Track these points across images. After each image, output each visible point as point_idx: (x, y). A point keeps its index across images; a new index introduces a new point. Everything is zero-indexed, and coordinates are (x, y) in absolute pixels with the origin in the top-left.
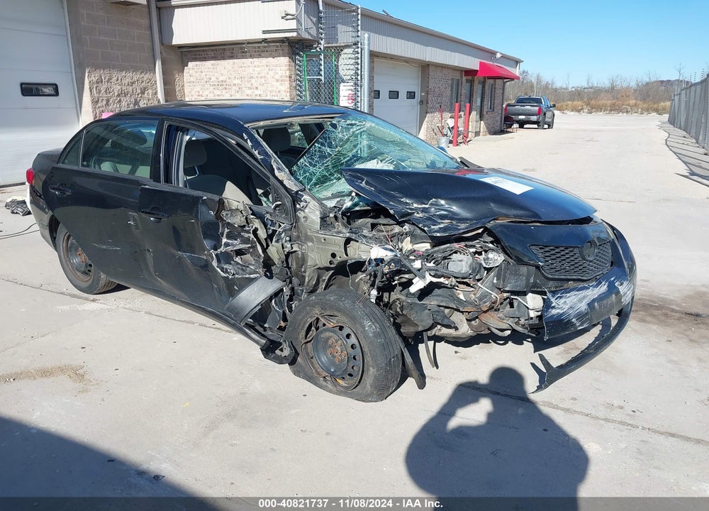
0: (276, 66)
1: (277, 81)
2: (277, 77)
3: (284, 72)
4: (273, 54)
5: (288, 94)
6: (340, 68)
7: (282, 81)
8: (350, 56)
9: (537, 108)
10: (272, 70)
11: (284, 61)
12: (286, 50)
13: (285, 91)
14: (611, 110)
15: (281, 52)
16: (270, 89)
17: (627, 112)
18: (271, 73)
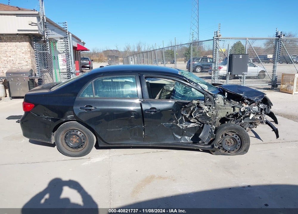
0: (22, 46)
1: (23, 53)
2: (23, 51)
3: (27, 49)
4: (19, 40)
5: (30, 59)
6: (57, 48)
7: (26, 53)
8: (62, 43)
9: (89, 62)
10: (19, 48)
11: (26, 44)
12: (27, 39)
13: (28, 58)
14: (99, 61)
15: (24, 40)
16: (19, 57)
17: (105, 62)
18: (19, 50)
